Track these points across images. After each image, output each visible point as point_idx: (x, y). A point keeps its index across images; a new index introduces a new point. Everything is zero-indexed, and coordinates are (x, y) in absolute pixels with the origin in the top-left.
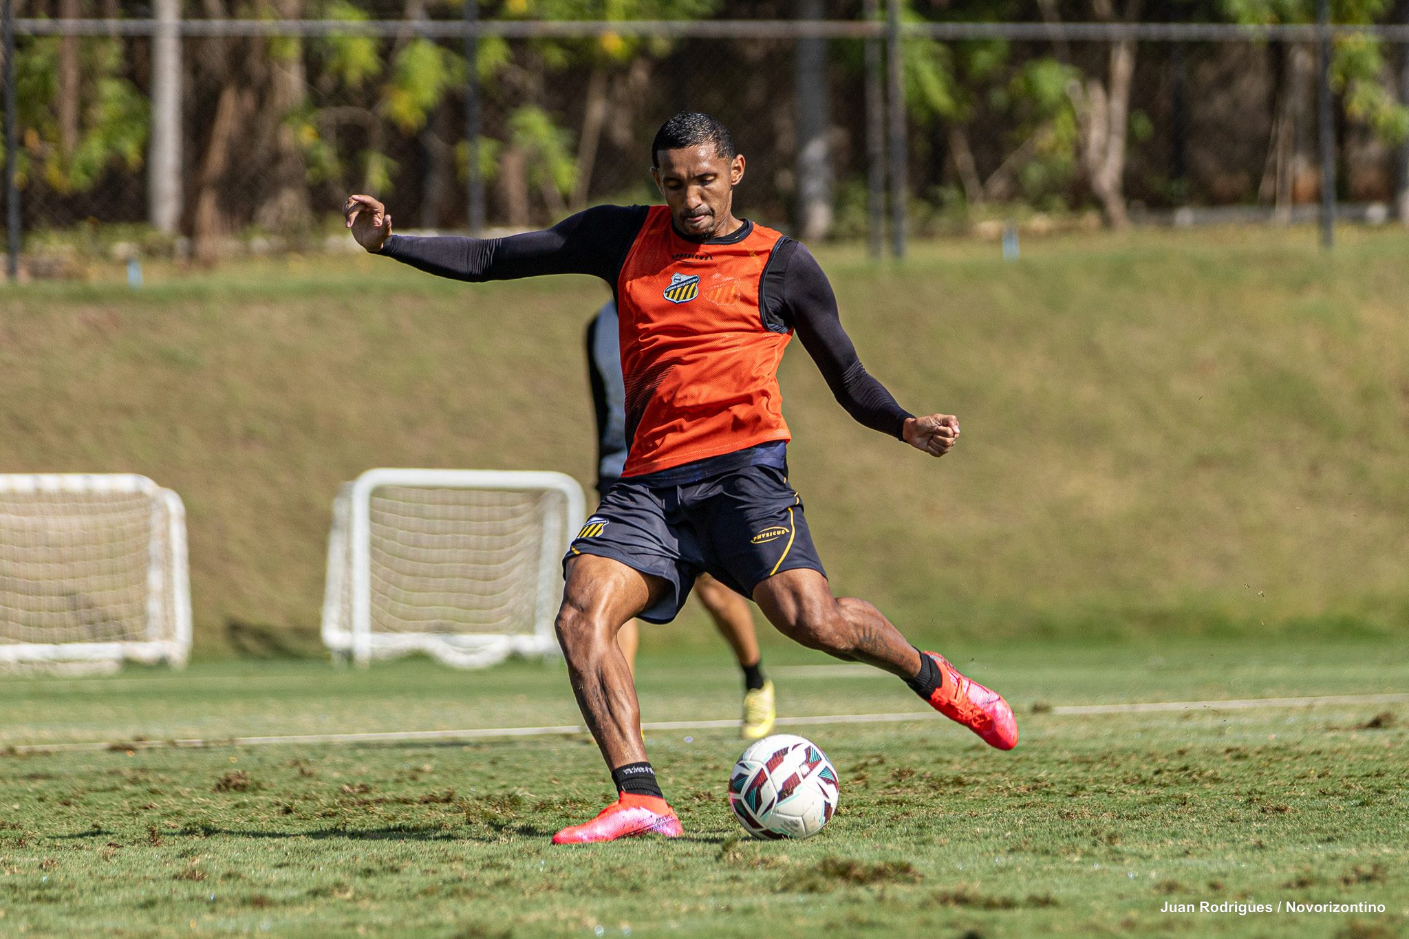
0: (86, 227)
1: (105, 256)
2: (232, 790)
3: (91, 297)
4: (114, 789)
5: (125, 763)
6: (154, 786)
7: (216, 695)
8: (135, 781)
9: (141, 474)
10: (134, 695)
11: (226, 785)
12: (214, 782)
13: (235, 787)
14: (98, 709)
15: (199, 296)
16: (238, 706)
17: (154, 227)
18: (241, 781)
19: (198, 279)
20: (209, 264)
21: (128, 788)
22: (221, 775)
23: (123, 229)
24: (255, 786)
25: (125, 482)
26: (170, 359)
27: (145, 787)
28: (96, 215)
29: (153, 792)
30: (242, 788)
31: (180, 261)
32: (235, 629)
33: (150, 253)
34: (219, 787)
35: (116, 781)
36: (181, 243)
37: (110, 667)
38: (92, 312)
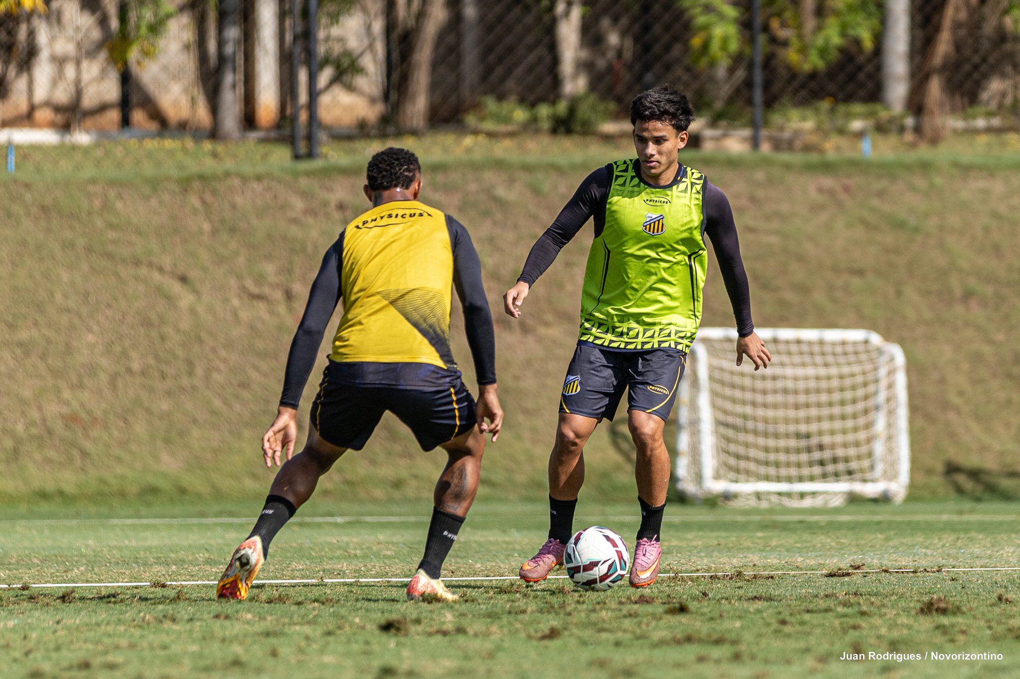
0: (825, 105)
1: (841, 131)
2: (934, 613)
3: (827, 167)
4: (827, 610)
5: (840, 587)
6: (864, 608)
7: (929, 528)
8: (846, 604)
9: (870, 329)
10: (854, 527)
11: (929, 608)
12: (919, 605)
13: (937, 610)
14: (821, 539)
15: (925, 167)
16: (949, 538)
17: (887, 107)
18: (942, 605)
19: (924, 152)
20: (935, 140)
21: (840, 609)
22: (926, 599)
23: (858, 108)
24: (956, 609)
25: (856, 335)
26: (899, 225)
27: (856, 609)
28: (834, 96)
29: (863, 613)
30: (944, 611)
31: (909, 137)
32: (952, 469)
33: (881, 129)
34: (922, 610)
35: (831, 603)
36: (910, 121)
37: (837, 502)
38: (828, 182)
